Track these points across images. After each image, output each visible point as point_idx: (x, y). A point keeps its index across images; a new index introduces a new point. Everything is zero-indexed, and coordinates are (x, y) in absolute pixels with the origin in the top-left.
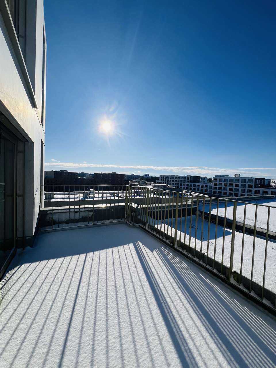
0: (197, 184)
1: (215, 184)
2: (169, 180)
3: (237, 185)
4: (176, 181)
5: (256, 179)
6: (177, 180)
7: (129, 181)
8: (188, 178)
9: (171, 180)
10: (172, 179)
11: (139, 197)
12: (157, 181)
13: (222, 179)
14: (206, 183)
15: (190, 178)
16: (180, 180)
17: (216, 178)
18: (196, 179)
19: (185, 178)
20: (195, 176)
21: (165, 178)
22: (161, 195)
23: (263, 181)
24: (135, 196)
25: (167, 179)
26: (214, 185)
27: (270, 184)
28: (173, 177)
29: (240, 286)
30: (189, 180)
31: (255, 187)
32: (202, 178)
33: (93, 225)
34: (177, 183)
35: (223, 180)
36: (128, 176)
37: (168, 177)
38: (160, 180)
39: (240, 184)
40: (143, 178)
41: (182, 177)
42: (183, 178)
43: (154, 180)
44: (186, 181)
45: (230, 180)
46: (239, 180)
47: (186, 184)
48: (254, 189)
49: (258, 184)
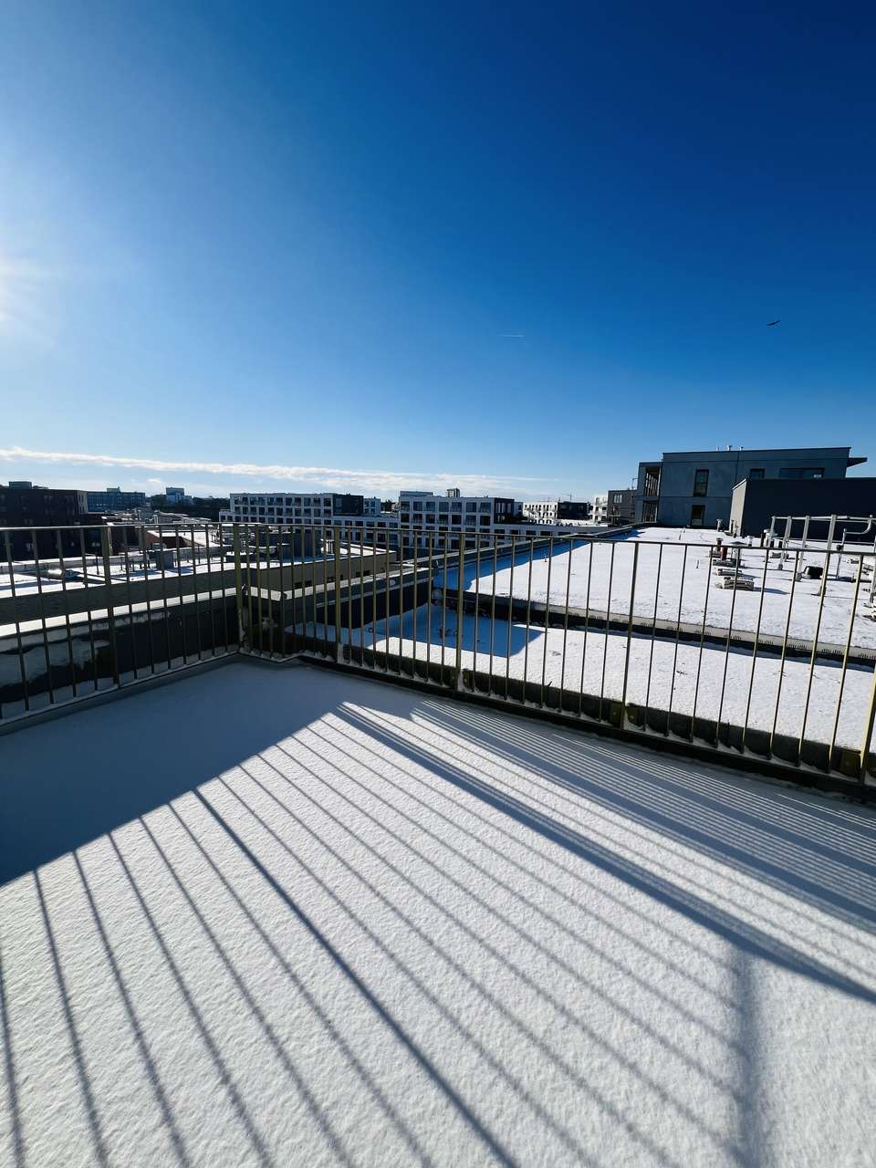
0: (354, 519)
1: (405, 518)
2: (266, 510)
3: (456, 520)
4: (289, 511)
5: (497, 500)
6: (294, 508)
7: (104, 518)
8: (327, 503)
9: (271, 510)
10: (275, 507)
11: (169, 574)
12: (221, 513)
13: (421, 503)
14: (378, 516)
15: (334, 500)
16: (303, 508)
17: (406, 499)
18: (352, 504)
19: (319, 501)
20: (348, 496)
21: (252, 503)
22: (253, 559)
23: (509, 505)
24: (146, 572)
25: (258, 507)
26: (402, 521)
27: (521, 513)
28: (279, 499)
29: (644, 730)
30: (331, 508)
31: (496, 522)
32: (367, 502)
33: (120, 688)
34: (294, 518)
35: (424, 505)
36: (94, 497)
37: (261, 498)
38: (233, 510)
39: (464, 515)
40: (159, 503)
41: (309, 499)
42: (312, 500)
43: (208, 509)
44: (322, 511)
45: (441, 504)
46: (460, 504)
47: (322, 519)
48: (493, 527)
49: (501, 514)
